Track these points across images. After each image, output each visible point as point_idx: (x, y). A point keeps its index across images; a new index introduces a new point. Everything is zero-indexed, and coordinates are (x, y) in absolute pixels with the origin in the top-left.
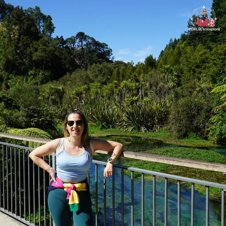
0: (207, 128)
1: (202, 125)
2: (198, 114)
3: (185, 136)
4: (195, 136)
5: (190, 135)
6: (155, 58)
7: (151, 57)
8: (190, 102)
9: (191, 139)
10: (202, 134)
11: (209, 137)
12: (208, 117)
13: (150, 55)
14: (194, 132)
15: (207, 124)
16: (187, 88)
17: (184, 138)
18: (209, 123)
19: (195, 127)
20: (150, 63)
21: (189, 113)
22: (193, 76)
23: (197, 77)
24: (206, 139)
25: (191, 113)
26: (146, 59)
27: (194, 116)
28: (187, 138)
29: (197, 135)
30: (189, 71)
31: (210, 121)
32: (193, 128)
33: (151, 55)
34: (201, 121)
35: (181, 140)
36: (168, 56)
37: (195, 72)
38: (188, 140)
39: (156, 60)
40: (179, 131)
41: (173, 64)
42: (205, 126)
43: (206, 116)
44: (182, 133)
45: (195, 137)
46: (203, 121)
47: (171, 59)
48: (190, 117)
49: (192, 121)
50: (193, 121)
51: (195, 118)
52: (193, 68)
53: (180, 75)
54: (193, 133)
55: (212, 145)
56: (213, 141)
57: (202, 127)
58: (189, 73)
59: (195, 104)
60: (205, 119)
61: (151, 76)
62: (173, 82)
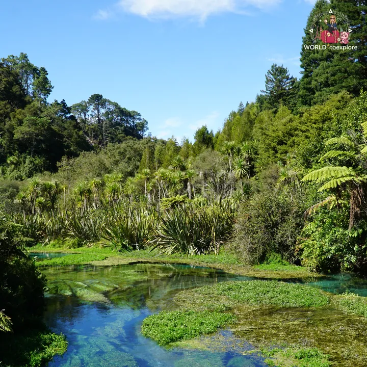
0: (299, 244)
1: (290, 239)
2: (284, 220)
3: (262, 259)
4: (278, 259)
5: (271, 258)
6: (212, 131)
7: (205, 129)
8: (269, 201)
9: (272, 264)
10: (292, 255)
11: (302, 259)
12: (299, 226)
13: (203, 126)
14: (278, 252)
15: (298, 238)
16: (265, 178)
17: (261, 263)
18: (302, 235)
19: (279, 243)
20: (204, 138)
21: (267, 220)
22: (274, 157)
23: (281, 159)
24: (298, 263)
25: (271, 220)
26: (197, 133)
27: (276, 225)
28: (265, 262)
29: (282, 257)
30: (267, 150)
31: (304, 232)
32: (275, 246)
34: (289, 233)
35: (256, 267)
36: (233, 128)
37: (276, 152)
38: (268, 266)
39: (214, 135)
40: (252, 251)
41: (241, 139)
42: (295, 241)
43: (296, 224)
44: (257, 255)
45: (279, 262)
46: (292, 232)
47: (237, 132)
48: (269, 226)
49: (273, 234)
50: (275, 233)
51: (277, 228)
52: (273, 145)
53: (253, 157)
54: (277, 255)
55: (310, 274)
56: (310, 266)
57: (290, 244)
58: (267, 154)
59: (278, 204)
60: (296, 229)
61: (204, 160)
62: (241, 168)
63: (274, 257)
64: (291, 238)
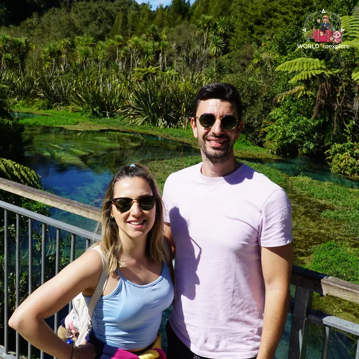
0: (264, 127)
1: (256, 121)
2: (253, 104)
4: (243, 139)
8: (241, 83)
10: (256, 136)
11: (265, 142)
12: (267, 110)
14: (243, 133)
15: (264, 121)
16: (239, 57)
18: (268, 119)
19: (246, 125)
20: (180, 8)
22: (249, 37)
23: (256, 39)
24: (261, 144)
27: (245, 107)
29: (247, 137)
30: (243, 29)
31: (270, 117)
34: (256, 116)
37: (253, 32)
39: (191, 5)
41: (219, 13)
42: (261, 124)
43: (263, 108)
45: (243, 142)
46: (259, 115)
47: (215, 5)
51: (246, 111)
52: (250, 24)
53: (228, 34)
54: (242, 135)
55: (270, 156)
56: (272, 149)
57: (256, 126)
58: (243, 33)
59: (249, 88)
60: (263, 113)
61: (180, 33)
62: (217, 46)
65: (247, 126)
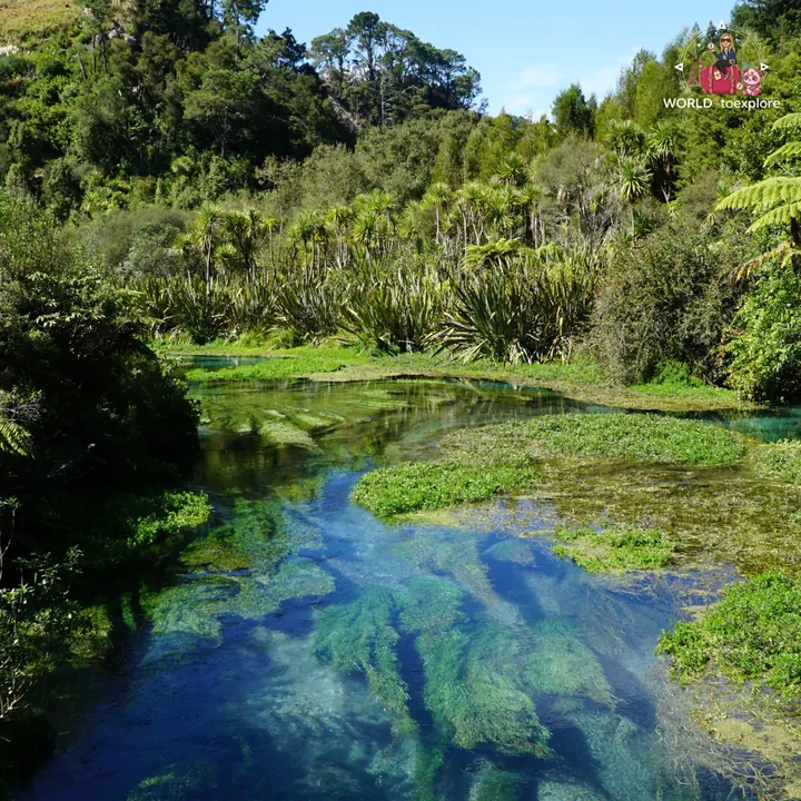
0: (726, 343)
1: (708, 332)
2: (698, 292)
3: (650, 373)
4: (681, 373)
5: (666, 371)
6: (593, 97)
7: (576, 91)
8: (669, 251)
9: (667, 383)
10: (710, 366)
11: (729, 374)
12: (730, 304)
13: (572, 86)
14: (682, 359)
15: (725, 330)
16: (691, 201)
17: (645, 382)
18: (736, 323)
19: (685, 341)
20: (573, 113)
21: (662, 292)
22: (714, 156)
23: (730, 158)
24: (720, 382)
25: (671, 292)
26: (559, 100)
27: (679, 302)
28: (655, 380)
29: (691, 369)
30: (702, 139)
31: (739, 318)
32: (675, 345)
33: (575, 84)
34: (706, 319)
35: (635, 389)
36: (639, 88)
37: (722, 143)
38: (659, 386)
39: (599, 105)
40: (629, 357)
41: (655, 115)
42: (719, 336)
43: (724, 301)
44: (640, 364)
45: (682, 378)
46: (713, 317)
47: (644, 99)
48: (665, 304)
49: (672, 321)
50: (677, 319)
51: (683, 310)
52: (715, 126)
53: (676, 155)
54: (678, 364)
55: (739, 406)
56: (742, 389)
57: (707, 342)
58: (702, 148)
59: (689, 257)
60: (723, 311)
61: (559, 162)
62: (632, 180)
63: (673, 369)
64: (712, 330)
65: (689, 342)
